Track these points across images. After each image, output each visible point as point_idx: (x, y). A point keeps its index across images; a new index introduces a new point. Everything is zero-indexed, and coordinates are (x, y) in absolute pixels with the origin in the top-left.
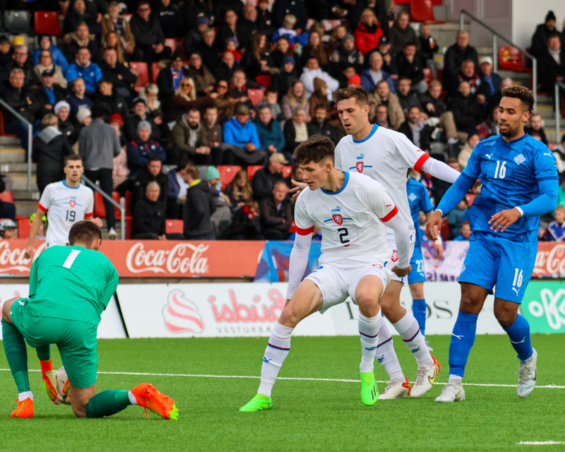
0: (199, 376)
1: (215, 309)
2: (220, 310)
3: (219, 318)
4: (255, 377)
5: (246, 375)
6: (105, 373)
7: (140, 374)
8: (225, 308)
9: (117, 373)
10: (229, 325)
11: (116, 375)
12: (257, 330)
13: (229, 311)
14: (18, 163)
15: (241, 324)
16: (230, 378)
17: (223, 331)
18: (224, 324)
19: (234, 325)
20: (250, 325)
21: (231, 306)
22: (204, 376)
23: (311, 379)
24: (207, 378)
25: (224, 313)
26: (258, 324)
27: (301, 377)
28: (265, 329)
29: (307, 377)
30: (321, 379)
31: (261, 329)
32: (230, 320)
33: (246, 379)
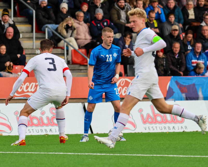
0: (134, 155)
1: (142, 116)
2: (145, 116)
3: (145, 122)
4: (166, 155)
5: (161, 154)
6: (80, 154)
7: (100, 154)
8: (148, 116)
9: (87, 154)
10: (151, 126)
11: (86, 155)
12: (167, 128)
13: (151, 117)
14: (27, 32)
15: (158, 125)
16: (152, 156)
17: (147, 129)
18: (148, 125)
19: (154, 125)
20: (163, 125)
21: (151, 115)
22: (137, 155)
23: (199, 156)
24: (139, 156)
25: (148, 118)
26: (167, 125)
27: (194, 155)
28: (171, 128)
29: (197, 155)
30: (205, 156)
31: (169, 128)
32: (151, 123)
33: (162, 157)
